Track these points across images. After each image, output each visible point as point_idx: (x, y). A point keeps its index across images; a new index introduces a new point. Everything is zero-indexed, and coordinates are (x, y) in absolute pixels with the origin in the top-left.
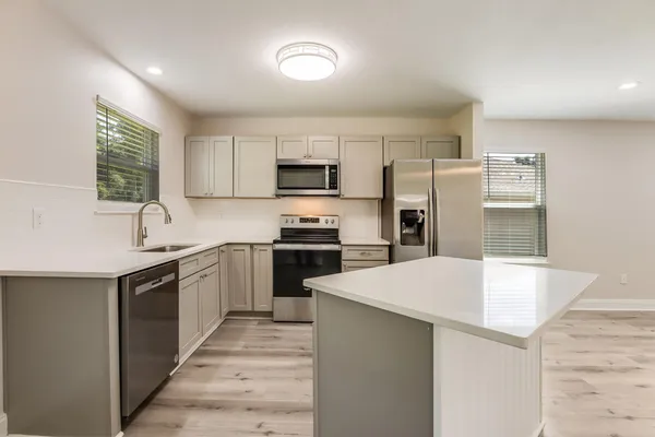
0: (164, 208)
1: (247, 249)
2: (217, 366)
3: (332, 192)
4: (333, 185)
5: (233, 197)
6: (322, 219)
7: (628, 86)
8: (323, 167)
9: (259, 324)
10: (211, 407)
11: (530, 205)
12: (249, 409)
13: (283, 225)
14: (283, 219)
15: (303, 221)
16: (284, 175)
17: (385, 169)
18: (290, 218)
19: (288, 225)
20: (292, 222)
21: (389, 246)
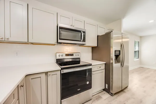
4: (84, 40)
8: (80, 31)
13: (58, 58)
14: (58, 55)
15: (67, 55)
16: (62, 32)
17: (98, 36)
18: (61, 54)
19: (61, 58)
20: (62, 56)
21: (105, 64)
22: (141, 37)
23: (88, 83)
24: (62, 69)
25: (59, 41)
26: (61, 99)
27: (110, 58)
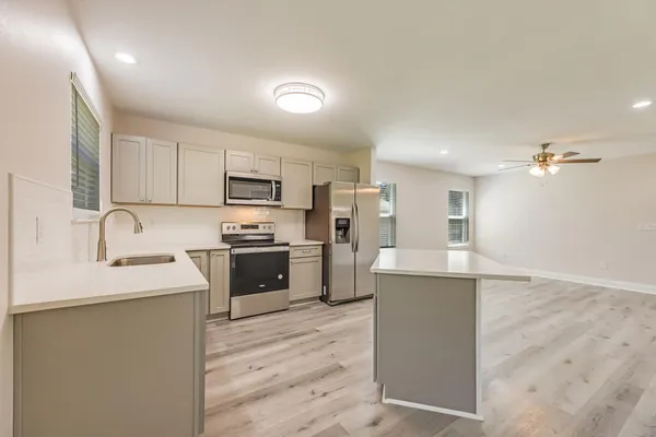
0: (134, 216)
1: (204, 255)
2: (222, 368)
3: (277, 203)
4: (278, 198)
5: (177, 205)
6: (261, 226)
7: (444, 152)
8: (270, 182)
9: (218, 325)
10: (257, 397)
11: (387, 215)
12: (292, 386)
13: (225, 232)
14: (225, 226)
15: (243, 227)
16: (234, 185)
17: (314, 187)
18: (232, 225)
19: (231, 232)
20: (234, 228)
21: (323, 245)
22: (475, 179)
23: (280, 277)
24: (232, 247)
25: (229, 201)
26: (231, 296)
27: (329, 238)
